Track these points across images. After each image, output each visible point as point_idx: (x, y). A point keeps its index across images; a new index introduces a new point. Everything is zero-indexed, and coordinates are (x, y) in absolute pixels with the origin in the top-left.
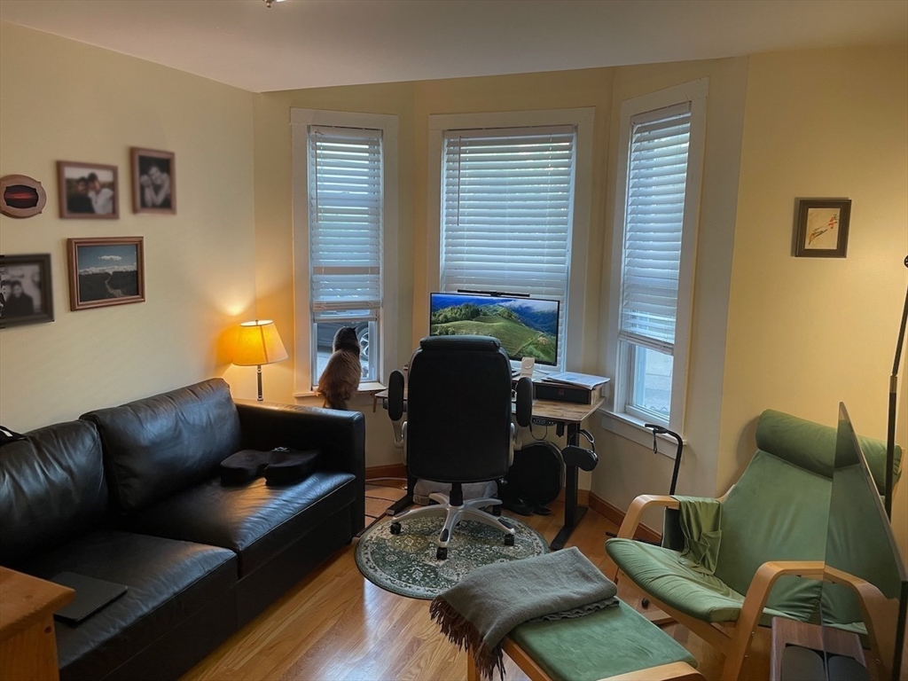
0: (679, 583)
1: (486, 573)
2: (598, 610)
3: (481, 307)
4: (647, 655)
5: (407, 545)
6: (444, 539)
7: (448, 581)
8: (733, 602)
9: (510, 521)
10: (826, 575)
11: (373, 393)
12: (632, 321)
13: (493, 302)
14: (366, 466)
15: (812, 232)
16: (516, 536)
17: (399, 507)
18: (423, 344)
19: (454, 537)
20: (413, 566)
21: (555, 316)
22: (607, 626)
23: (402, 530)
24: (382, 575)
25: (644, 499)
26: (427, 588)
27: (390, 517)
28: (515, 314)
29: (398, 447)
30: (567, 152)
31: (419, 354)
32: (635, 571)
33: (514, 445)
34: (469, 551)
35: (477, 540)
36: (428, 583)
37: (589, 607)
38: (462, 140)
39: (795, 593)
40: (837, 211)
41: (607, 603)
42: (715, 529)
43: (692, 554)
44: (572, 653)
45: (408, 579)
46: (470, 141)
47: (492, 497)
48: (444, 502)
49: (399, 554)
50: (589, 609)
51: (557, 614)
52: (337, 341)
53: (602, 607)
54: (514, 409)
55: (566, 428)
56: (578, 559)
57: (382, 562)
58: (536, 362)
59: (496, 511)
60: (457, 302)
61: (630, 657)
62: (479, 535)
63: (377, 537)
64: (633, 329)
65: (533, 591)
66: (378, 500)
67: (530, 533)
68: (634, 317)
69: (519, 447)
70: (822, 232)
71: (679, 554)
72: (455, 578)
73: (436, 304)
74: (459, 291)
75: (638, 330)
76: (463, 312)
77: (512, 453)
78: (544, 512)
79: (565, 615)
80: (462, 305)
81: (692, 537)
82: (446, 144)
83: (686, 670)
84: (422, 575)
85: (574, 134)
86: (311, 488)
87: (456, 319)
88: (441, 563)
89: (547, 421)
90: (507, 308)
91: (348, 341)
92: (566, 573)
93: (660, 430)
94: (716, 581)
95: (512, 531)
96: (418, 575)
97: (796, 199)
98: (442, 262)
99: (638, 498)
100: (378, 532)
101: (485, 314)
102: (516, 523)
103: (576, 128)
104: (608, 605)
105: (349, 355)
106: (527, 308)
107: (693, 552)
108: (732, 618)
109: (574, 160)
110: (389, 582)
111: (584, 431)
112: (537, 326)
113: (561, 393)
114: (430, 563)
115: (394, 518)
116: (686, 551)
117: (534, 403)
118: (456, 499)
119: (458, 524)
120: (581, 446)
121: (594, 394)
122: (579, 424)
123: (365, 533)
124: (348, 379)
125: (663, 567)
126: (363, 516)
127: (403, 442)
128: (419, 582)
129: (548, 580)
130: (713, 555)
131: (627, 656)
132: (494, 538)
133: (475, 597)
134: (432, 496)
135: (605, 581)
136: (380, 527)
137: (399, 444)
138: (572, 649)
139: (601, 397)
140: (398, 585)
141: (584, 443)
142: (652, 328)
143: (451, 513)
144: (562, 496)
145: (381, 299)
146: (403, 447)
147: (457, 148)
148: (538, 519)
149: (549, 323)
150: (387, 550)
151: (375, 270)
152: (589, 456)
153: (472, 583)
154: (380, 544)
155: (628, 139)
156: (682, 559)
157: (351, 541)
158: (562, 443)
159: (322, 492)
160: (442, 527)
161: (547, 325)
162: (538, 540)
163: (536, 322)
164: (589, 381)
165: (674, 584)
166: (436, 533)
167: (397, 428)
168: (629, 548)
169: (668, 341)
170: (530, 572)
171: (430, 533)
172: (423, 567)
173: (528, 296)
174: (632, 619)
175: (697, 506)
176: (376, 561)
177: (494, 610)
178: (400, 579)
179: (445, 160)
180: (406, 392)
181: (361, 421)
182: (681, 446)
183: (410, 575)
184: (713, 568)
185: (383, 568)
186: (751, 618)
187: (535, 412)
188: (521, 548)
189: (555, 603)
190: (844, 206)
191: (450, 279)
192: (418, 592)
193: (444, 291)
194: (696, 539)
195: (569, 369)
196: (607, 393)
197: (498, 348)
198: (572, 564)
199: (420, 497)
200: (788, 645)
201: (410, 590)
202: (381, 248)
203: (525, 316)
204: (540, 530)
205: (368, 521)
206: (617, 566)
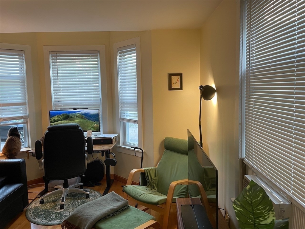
0: (147, 195)
1: (82, 208)
2: (123, 210)
3: (70, 115)
4: (140, 220)
5: (47, 207)
6: (63, 201)
7: (66, 216)
8: (164, 197)
9: (87, 190)
10: (189, 183)
11: (27, 152)
12: (124, 115)
13: (75, 112)
14: (27, 181)
15: (173, 83)
16: (90, 195)
17: (42, 194)
18: (49, 129)
19: (66, 200)
20: (51, 214)
21: (98, 115)
22: (127, 215)
23: (44, 202)
24: (38, 220)
25: (134, 171)
26: (58, 221)
27: (38, 198)
28: (83, 116)
29: (40, 170)
30: (97, 60)
31: (47, 133)
32: (133, 194)
33: (87, 162)
34: (73, 204)
35: (75, 199)
36: (58, 219)
37: (120, 210)
38: (57, 55)
39: (180, 191)
40: (179, 77)
41: (126, 207)
42: (155, 176)
43: (150, 186)
44: (116, 227)
45: (50, 219)
46: (60, 55)
47: (79, 183)
48: (61, 188)
49: (45, 211)
50: (120, 211)
51: (109, 215)
52: (9, 133)
53: (124, 209)
54: (86, 149)
55: (105, 153)
56: (115, 195)
57: (37, 215)
58: (92, 132)
59: (81, 187)
60: (60, 113)
61: (136, 223)
62: (76, 197)
63: (34, 207)
64: (124, 117)
65: (100, 210)
66: (33, 193)
67: (95, 192)
68: (124, 113)
69: (89, 162)
70: (176, 83)
71: (146, 187)
72: (68, 214)
73: (51, 115)
74: (61, 109)
75: (126, 117)
76: (62, 117)
77: (86, 165)
78: (99, 184)
79: (112, 215)
80: (62, 114)
81: (149, 180)
82: (51, 56)
83: (153, 222)
84: (55, 216)
85: (98, 54)
86: (4, 191)
87: (59, 120)
88: (62, 210)
89: (98, 151)
90: (80, 114)
91: (14, 132)
92: (111, 201)
93: (136, 148)
94: (157, 193)
95: (88, 193)
96: (53, 217)
97: (168, 73)
98: (53, 99)
99: (132, 171)
100: (34, 205)
101: (72, 117)
102: (89, 190)
103: (99, 52)
104: (126, 208)
105: (15, 138)
106: (88, 113)
107: (150, 185)
108: (164, 202)
109: (99, 62)
110: (41, 222)
111: (111, 153)
112: (92, 119)
113: (102, 141)
114: (58, 211)
115: (41, 198)
116: (148, 185)
117: (93, 146)
118: (66, 186)
119: (67, 195)
120: (110, 158)
121: (114, 140)
122: (109, 151)
123: (29, 206)
124: (16, 147)
125: (142, 191)
126: (27, 200)
127: (43, 167)
128: (54, 219)
129: (105, 205)
130: (156, 185)
131: (134, 223)
132: (82, 197)
133: (79, 217)
134: (56, 187)
135: (124, 200)
136: (35, 203)
137: (41, 169)
138: (116, 225)
139: (116, 141)
140: (45, 222)
141: (111, 157)
142: (130, 116)
143: (64, 191)
144: (105, 178)
145: (28, 115)
146: (43, 170)
147: (55, 58)
148: (97, 187)
149: (96, 118)
150: (39, 210)
151: (24, 104)
152: (114, 161)
153: (77, 212)
154: (36, 209)
155: (116, 56)
156: (147, 188)
157: (23, 210)
158: (104, 159)
159: (9, 192)
160: (61, 197)
161: (95, 118)
162: (98, 194)
163: (91, 118)
164: (111, 136)
165: (146, 196)
166: (59, 200)
167: (40, 163)
168: (130, 188)
169: (136, 120)
170: (99, 203)
171: (56, 200)
172: (55, 213)
173: (88, 109)
174: (134, 211)
175: (150, 170)
176: (35, 215)
177: (87, 220)
178: (46, 220)
179: (51, 62)
180: (43, 149)
181: (24, 162)
182: (143, 152)
183: (50, 217)
184: (156, 189)
185: (38, 217)
186: (170, 201)
187: (94, 149)
188: (92, 198)
189: (109, 211)
190: (181, 75)
191: (56, 105)
192: (54, 223)
193: (54, 110)
194: (150, 181)
195: (104, 133)
196: (117, 139)
197: (79, 127)
198: (112, 198)
199: (51, 188)
200: (181, 205)
201: (51, 223)
202: (26, 95)
203: (87, 116)
204: (98, 191)
205: (30, 201)
206: (127, 195)
